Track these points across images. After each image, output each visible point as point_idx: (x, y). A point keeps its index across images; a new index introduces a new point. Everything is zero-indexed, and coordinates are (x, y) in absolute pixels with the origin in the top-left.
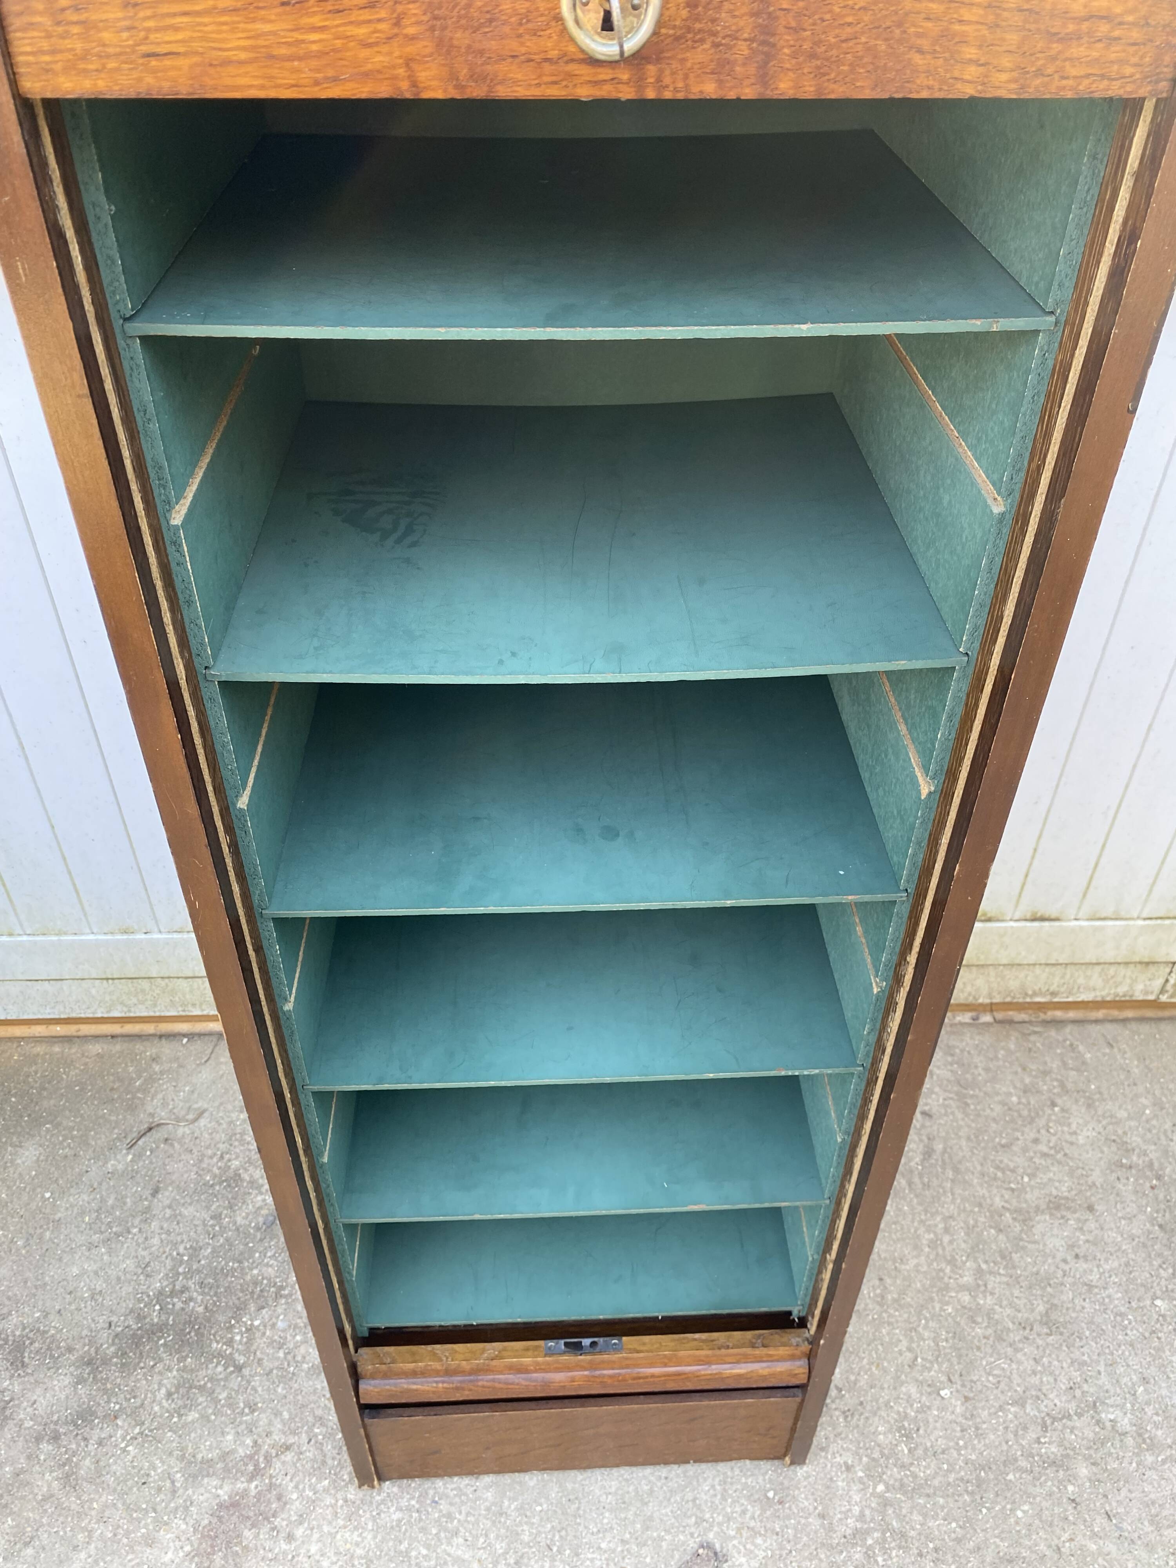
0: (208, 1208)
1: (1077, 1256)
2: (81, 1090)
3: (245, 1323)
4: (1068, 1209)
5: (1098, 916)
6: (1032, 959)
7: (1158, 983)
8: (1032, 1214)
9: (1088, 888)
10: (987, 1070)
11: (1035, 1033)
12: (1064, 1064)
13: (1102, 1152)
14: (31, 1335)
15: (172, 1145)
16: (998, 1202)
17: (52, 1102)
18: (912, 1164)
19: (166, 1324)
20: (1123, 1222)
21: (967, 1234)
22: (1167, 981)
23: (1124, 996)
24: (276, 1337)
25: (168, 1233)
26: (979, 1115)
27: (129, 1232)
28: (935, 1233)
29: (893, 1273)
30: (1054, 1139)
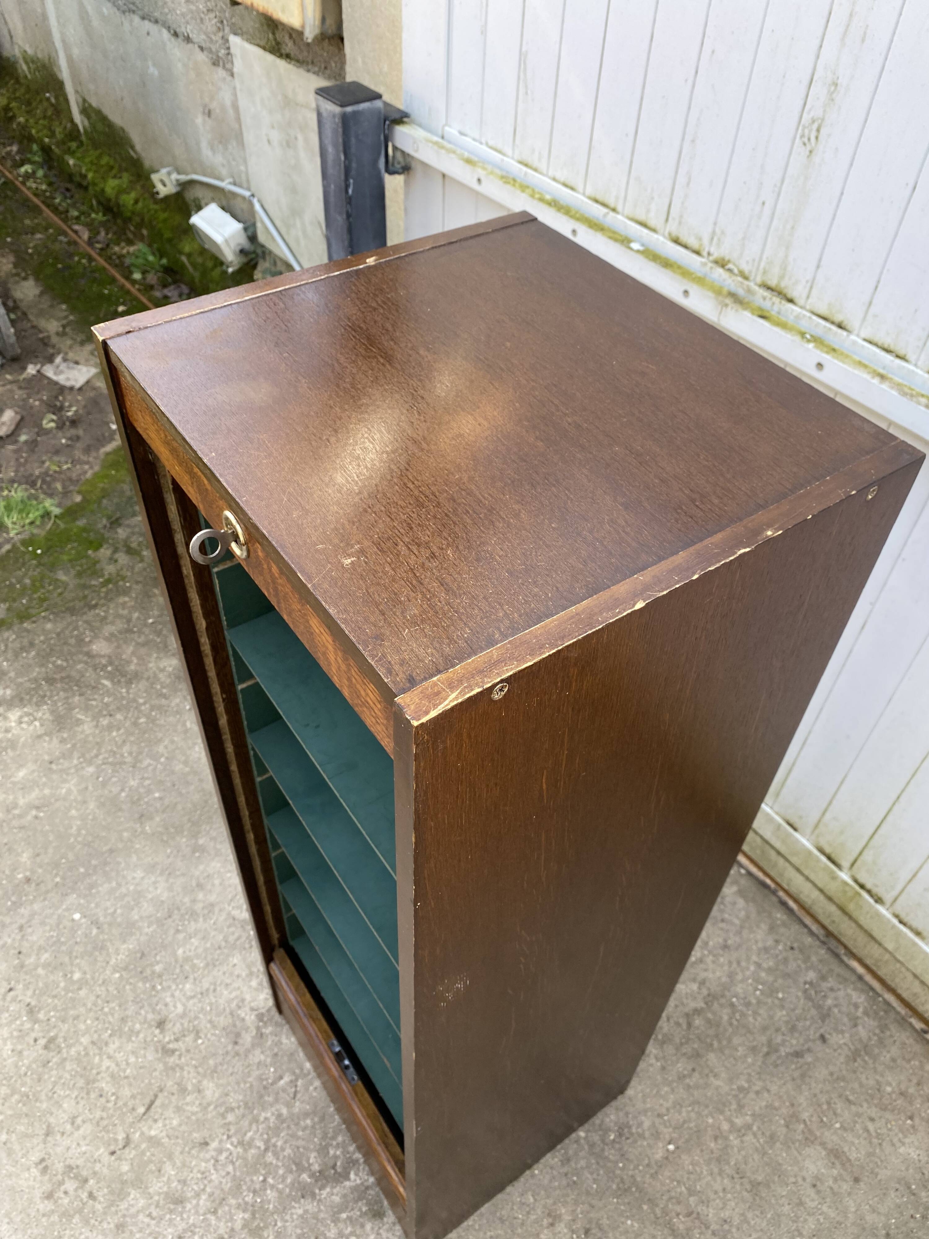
1: (814, 1186)
4: (843, 1165)
8: (817, 1142)
16: (805, 1116)
21: (767, 1107)
26: (855, 1072)
28: (750, 1086)
29: (703, 1075)
30: (885, 1131)
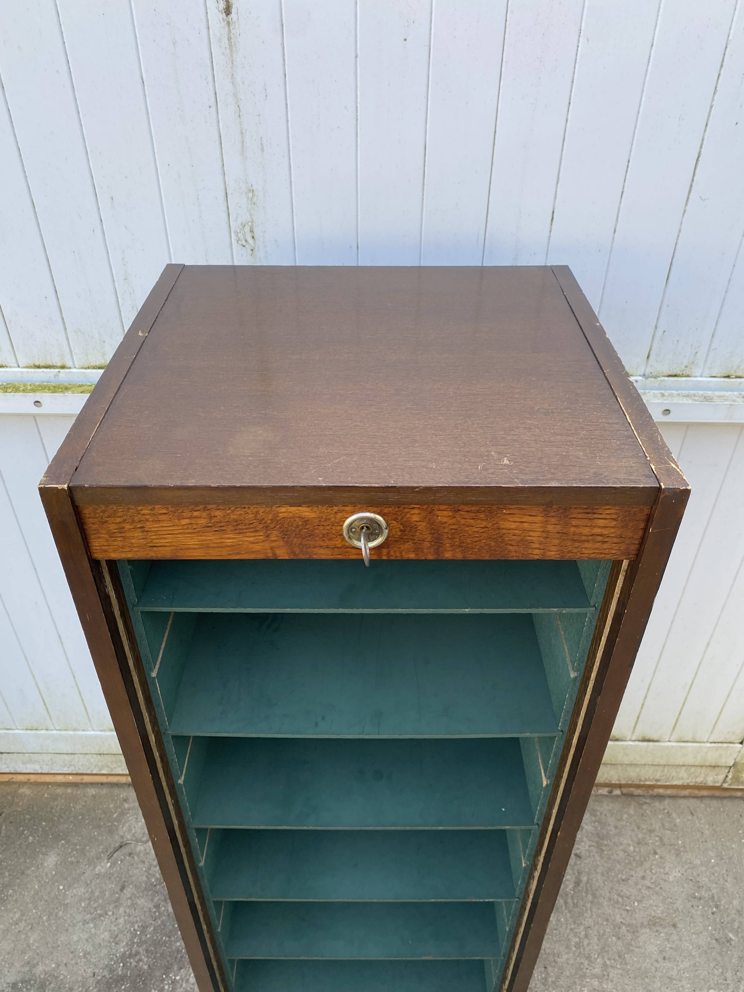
0: (152, 900)
1: (664, 958)
2: (83, 818)
3: (171, 978)
4: (661, 925)
5: (682, 740)
6: (643, 762)
7: (721, 777)
8: (639, 928)
9: (675, 725)
10: (616, 827)
11: (646, 803)
12: (663, 825)
13: (684, 888)
14: (49, 978)
15: (133, 857)
16: (618, 919)
17: (66, 826)
18: (568, 889)
19: (126, 976)
20: (694, 936)
21: (599, 940)
22: (727, 776)
23: (701, 783)
24: (189, 988)
25: (129, 916)
26: (609, 858)
27: (106, 914)
28: (579, 937)
29: (553, 964)
30: (654, 877)
